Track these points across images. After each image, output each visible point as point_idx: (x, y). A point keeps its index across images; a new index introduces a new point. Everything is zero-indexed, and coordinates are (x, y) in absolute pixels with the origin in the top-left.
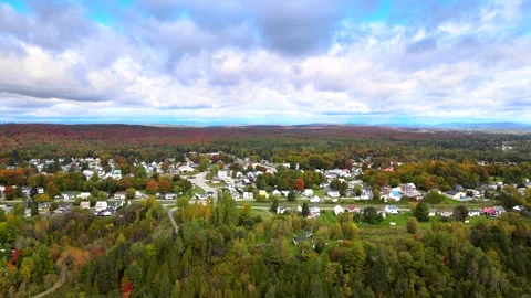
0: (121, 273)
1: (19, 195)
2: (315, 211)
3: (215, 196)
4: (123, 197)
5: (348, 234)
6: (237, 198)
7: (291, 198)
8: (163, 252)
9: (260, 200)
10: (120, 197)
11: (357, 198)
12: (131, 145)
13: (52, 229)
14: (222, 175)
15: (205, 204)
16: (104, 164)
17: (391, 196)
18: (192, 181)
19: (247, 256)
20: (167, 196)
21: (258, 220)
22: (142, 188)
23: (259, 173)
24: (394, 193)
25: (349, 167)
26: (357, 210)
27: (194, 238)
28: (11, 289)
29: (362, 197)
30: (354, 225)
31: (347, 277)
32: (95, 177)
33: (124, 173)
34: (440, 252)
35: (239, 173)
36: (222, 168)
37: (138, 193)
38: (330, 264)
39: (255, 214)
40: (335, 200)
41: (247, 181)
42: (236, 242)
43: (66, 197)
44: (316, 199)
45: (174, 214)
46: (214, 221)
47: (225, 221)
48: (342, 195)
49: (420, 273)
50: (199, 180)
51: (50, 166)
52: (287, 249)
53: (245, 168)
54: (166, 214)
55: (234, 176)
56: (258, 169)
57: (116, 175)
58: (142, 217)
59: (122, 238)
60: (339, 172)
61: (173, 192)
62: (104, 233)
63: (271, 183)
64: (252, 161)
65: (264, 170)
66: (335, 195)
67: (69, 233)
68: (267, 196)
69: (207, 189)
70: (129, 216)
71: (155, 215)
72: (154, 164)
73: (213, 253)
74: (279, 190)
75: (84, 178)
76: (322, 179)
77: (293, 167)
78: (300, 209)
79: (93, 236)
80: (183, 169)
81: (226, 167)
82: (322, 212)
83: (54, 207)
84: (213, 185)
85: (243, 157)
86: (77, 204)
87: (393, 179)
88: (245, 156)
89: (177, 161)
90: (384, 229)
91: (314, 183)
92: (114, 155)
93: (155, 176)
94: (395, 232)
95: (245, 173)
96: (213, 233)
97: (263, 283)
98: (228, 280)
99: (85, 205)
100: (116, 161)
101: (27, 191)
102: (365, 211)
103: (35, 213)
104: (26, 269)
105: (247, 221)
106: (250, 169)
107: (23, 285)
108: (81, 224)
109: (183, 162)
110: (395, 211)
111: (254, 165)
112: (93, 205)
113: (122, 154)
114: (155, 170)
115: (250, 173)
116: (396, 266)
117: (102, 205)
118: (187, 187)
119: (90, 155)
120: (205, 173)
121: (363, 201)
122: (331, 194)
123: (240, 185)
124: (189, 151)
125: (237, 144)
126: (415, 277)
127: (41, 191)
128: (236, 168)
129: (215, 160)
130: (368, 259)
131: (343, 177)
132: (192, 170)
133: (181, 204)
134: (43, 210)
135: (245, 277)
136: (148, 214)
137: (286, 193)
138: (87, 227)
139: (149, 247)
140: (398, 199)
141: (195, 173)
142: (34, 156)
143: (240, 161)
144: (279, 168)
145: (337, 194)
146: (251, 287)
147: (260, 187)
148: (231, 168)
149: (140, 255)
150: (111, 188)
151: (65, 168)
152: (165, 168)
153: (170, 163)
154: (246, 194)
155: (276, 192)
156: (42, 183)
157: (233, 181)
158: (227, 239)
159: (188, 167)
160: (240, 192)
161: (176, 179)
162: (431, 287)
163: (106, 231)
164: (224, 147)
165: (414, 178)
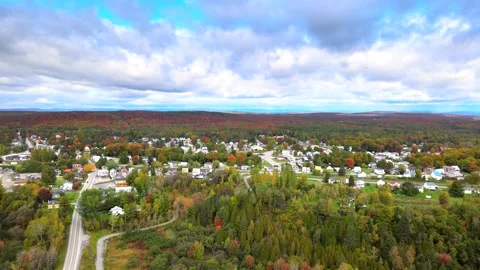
0: (214, 214)
1: (141, 162)
2: (360, 184)
3: (280, 168)
4: (210, 166)
5: (384, 200)
6: (297, 171)
7: (342, 173)
8: (241, 203)
9: (315, 173)
10: (209, 167)
11: (400, 176)
12: (213, 128)
13: (166, 185)
14: (286, 153)
15: (271, 173)
16: (194, 142)
17: (433, 175)
18: (262, 157)
19: (301, 210)
20: (243, 167)
21: (313, 186)
22: (224, 160)
23: (317, 152)
24: (437, 174)
25: (399, 150)
26: (398, 185)
27: (264, 194)
28: (149, 217)
29: (405, 175)
30: (390, 194)
31: (375, 227)
32: (190, 152)
33: (209, 149)
34: (462, 218)
35: (299, 153)
36: (286, 148)
37: (221, 164)
38: (363, 217)
39: (310, 183)
40: (380, 177)
41: (306, 159)
42: (294, 199)
43: (171, 164)
44: (363, 175)
45: (248, 180)
46: (278, 186)
47: (287, 186)
48: (387, 172)
49: (441, 231)
50: (268, 157)
51: (157, 143)
52: (332, 207)
53: (305, 149)
54: (242, 180)
55: (295, 155)
56: (316, 149)
57: (205, 150)
58: (226, 180)
59: (213, 193)
60: (389, 154)
61: (247, 164)
62: (200, 189)
63: (326, 161)
64: (312, 143)
65: (321, 150)
66: (380, 172)
67: (177, 188)
68: (322, 171)
69: (273, 163)
70: (217, 179)
71: (234, 179)
72: (231, 143)
73: (277, 206)
74: (332, 166)
75: (183, 151)
76: (371, 160)
77: (346, 149)
78: (347, 181)
79: (193, 191)
80: (254, 147)
81: (289, 148)
82: (368, 185)
83: (165, 171)
84: (278, 161)
85: (304, 140)
86: (180, 169)
87: (438, 162)
88: (306, 139)
89: (249, 142)
90: (419, 200)
91: (364, 162)
92: (201, 136)
93: (234, 152)
94: (429, 203)
95: (304, 152)
96: (277, 192)
97: (313, 228)
98: (288, 225)
99: (186, 170)
100: (203, 141)
101: (146, 160)
102: (404, 185)
103: (153, 174)
104: (157, 206)
105: (304, 187)
106: (309, 150)
107: (155, 216)
108: (184, 183)
109: (254, 143)
110: (433, 188)
111: (313, 147)
112: (190, 171)
113: (207, 135)
114: (232, 148)
115: (309, 153)
116: (418, 224)
117: (196, 171)
118: (258, 161)
119: (182, 136)
120: (272, 152)
121: (404, 178)
122: (377, 171)
123: (300, 162)
124: (259, 134)
125: (299, 130)
126: (434, 234)
127: (155, 159)
128: (297, 148)
129: (280, 142)
130: (395, 217)
131: (391, 159)
132: (261, 149)
133: (254, 173)
134: (158, 173)
135: (300, 222)
136: (230, 178)
137: (338, 169)
138: (188, 186)
139: (232, 198)
140: (439, 178)
141: (264, 151)
142: (144, 135)
143: (301, 143)
144: (334, 150)
145: (383, 172)
146: (303, 229)
147: (316, 163)
148: (293, 149)
149: (227, 203)
150: (202, 160)
151: (168, 145)
152: (240, 147)
153: (244, 143)
154: (304, 169)
155: (329, 168)
156: (155, 154)
157: (294, 158)
158: (287, 198)
159: (258, 147)
160: (300, 167)
161: (249, 155)
162: (449, 243)
163: (201, 188)
164: (288, 131)
165: (459, 162)
